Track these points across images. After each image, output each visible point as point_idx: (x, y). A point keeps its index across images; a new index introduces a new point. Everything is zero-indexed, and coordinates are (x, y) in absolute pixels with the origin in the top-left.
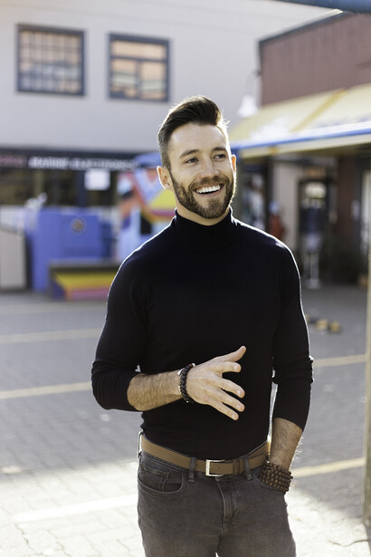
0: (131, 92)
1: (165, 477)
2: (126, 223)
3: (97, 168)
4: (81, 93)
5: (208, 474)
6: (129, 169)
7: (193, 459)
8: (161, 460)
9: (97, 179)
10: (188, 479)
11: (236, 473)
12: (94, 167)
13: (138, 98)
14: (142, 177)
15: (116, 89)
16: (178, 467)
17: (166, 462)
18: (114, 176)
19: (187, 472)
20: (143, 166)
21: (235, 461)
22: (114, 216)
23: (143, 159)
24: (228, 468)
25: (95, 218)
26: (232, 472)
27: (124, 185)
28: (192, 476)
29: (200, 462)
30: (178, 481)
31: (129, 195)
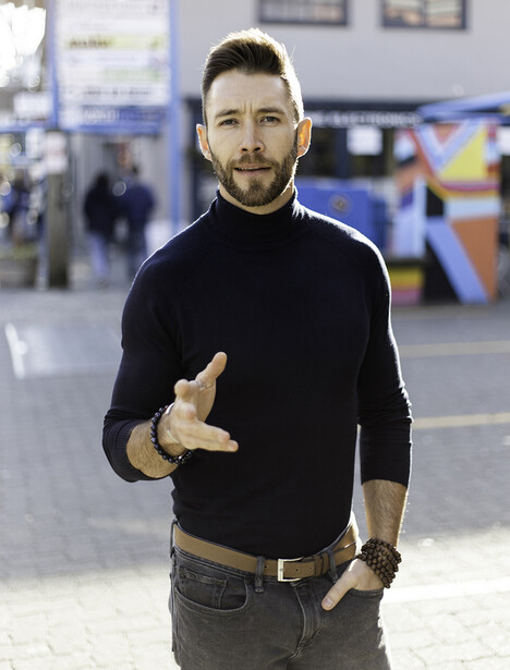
0: (413, 18)
1: (220, 587)
2: (407, 200)
3: (366, 124)
4: (343, 22)
5: (280, 578)
6: (411, 125)
7: (261, 558)
8: (213, 563)
9: (364, 140)
10: (254, 588)
11: (318, 574)
12: (360, 124)
13: (424, 26)
14: (429, 135)
15: (393, 14)
16: (238, 571)
17: (220, 566)
18: (388, 135)
19: (250, 578)
20: (432, 121)
21: (316, 556)
22: (388, 190)
23: (429, 111)
24: (308, 569)
25: (363, 193)
26: (312, 574)
27: (404, 147)
28: (259, 583)
29: (270, 562)
30: (240, 592)
31: (411, 161)
